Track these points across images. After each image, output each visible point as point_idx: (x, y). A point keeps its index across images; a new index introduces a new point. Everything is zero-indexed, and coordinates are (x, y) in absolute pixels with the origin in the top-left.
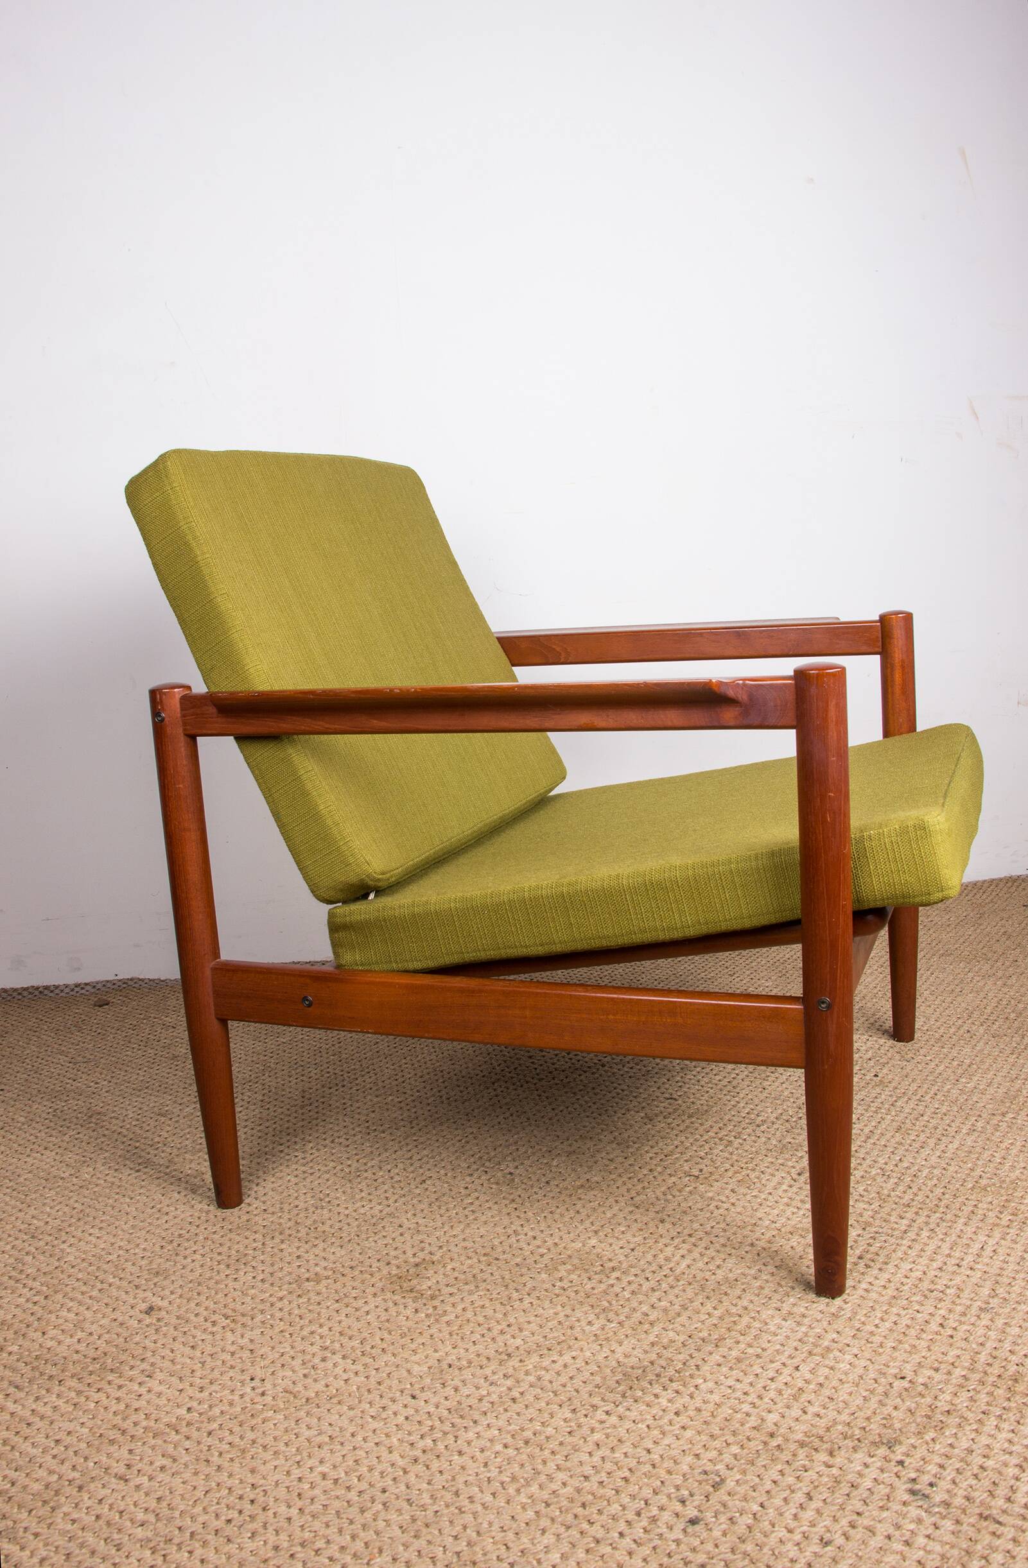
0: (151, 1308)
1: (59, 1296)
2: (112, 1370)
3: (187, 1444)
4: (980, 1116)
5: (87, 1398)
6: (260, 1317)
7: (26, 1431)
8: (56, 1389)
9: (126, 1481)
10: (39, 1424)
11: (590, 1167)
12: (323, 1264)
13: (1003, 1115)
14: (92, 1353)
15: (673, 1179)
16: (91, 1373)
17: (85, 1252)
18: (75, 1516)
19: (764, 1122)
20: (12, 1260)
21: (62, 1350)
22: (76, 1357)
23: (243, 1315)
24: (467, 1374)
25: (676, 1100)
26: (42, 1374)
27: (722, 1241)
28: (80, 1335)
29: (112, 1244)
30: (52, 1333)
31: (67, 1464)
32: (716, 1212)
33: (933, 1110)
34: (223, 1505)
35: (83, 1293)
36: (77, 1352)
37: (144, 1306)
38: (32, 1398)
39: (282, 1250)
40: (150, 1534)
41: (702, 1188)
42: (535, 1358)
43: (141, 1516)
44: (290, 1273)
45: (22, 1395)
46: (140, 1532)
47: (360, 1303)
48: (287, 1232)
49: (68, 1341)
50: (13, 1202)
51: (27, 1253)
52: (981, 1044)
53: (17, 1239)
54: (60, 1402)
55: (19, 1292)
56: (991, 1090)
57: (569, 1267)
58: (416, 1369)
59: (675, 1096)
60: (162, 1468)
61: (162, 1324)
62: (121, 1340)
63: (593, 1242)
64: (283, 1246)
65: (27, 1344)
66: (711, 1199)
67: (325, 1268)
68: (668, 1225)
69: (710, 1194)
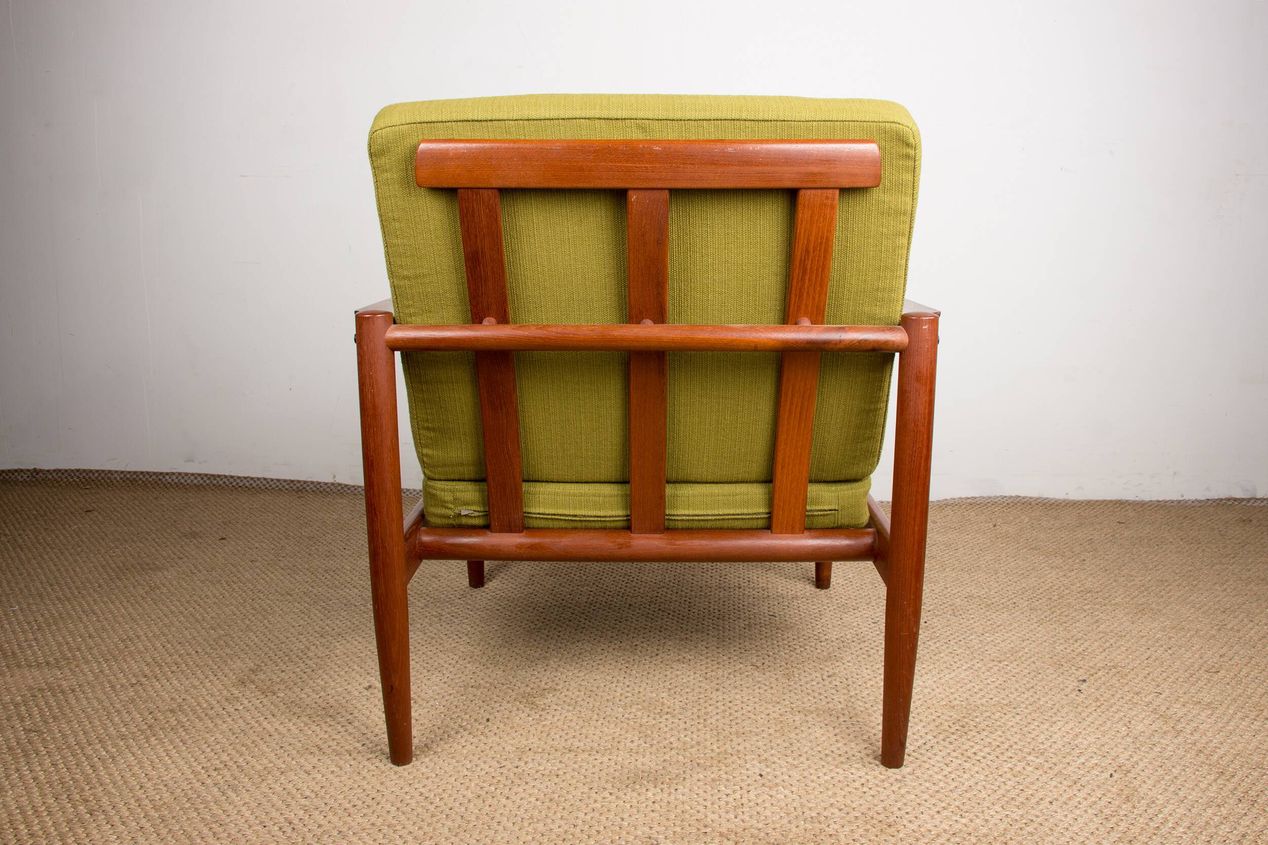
0: (370, 687)
1: (321, 671)
2: (330, 716)
3: (352, 763)
4: (982, 660)
5: (309, 728)
6: (432, 703)
7: (268, 738)
8: (294, 720)
9: (309, 774)
10: (277, 736)
11: (690, 650)
12: (487, 679)
13: (1000, 662)
14: (324, 705)
15: (741, 666)
16: (318, 715)
17: (347, 649)
18: (272, 786)
19: (826, 640)
20: (303, 647)
21: (308, 701)
22: (314, 705)
23: (423, 700)
24: (538, 757)
25: (775, 617)
26: (290, 711)
27: (749, 708)
28: (322, 694)
29: (366, 647)
30: (307, 690)
31: (281, 760)
32: (757, 691)
33: (951, 650)
34: (356, 797)
35: (335, 672)
36: (316, 703)
37: (367, 685)
38: (279, 723)
39: (466, 667)
40: (307, 803)
41: (756, 674)
42: (586, 755)
43: (308, 793)
44: (464, 681)
45: (274, 720)
46: (303, 801)
47: (497, 705)
48: (475, 657)
49: (314, 696)
50: (319, 615)
51: (314, 645)
52: (1018, 613)
53: (311, 636)
54: (293, 728)
55: (298, 665)
56: (1002, 645)
57: (640, 707)
58: (508, 748)
59: (776, 615)
60: (333, 772)
61: (372, 696)
62: (344, 701)
63: (664, 695)
64: (468, 665)
65: (290, 694)
66: (759, 682)
67: (487, 682)
68: (719, 693)
69: (760, 679)
